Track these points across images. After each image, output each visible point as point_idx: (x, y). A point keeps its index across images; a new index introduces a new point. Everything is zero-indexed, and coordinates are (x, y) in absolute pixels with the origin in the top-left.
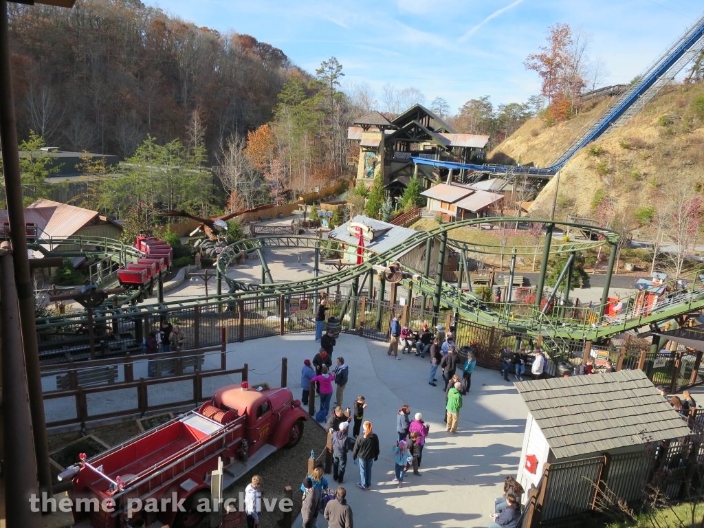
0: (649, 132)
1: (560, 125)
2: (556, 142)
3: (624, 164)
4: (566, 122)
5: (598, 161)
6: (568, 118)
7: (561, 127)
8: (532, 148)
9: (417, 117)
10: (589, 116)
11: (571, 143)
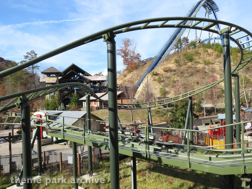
0: (172, 65)
1: (134, 71)
2: (134, 77)
3: (167, 77)
4: (136, 70)
5: (157, 77)
6: (137, 69)
7: (135, 72)
8: (125, 81)
9: (72, 76)
10: (144, 67)
11: (140, 77)
